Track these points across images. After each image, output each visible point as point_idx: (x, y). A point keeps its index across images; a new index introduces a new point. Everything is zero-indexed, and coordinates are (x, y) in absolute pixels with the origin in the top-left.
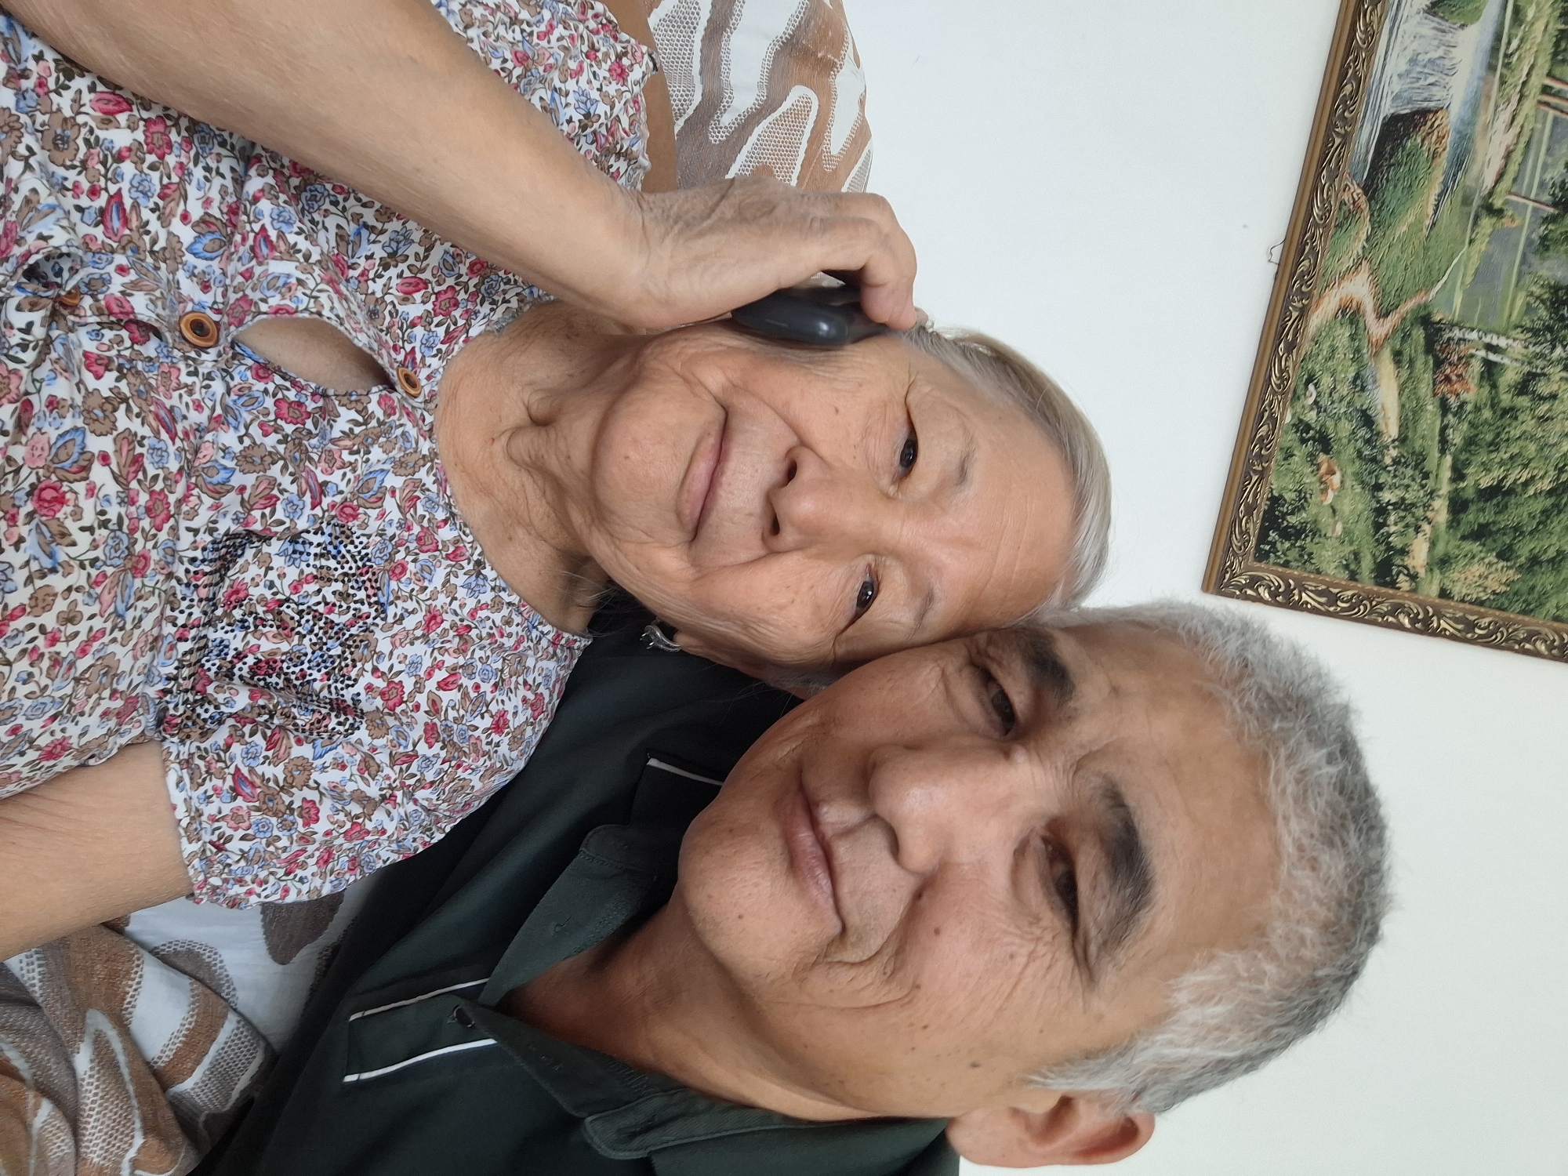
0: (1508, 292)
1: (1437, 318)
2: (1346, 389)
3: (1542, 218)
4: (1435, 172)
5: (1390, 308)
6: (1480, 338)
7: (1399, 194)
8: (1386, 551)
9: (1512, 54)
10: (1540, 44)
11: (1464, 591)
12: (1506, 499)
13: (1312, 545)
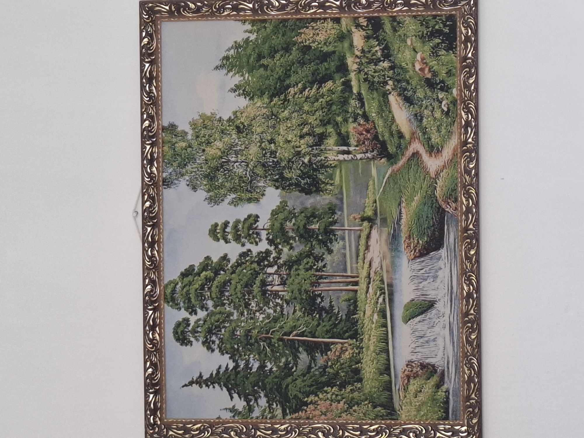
0: (345, 182)
1: (383, 160)
2: (425, 113)
3: (337, 223)
4: (406, 229)
5: (413, 158)
6: (355, 156)
7: (423, 213)
8: (379, 36)
9: (381, 295)
10: (365, 305)
11: (325, 25)
12: (314, 79)
13: (422, 30)
